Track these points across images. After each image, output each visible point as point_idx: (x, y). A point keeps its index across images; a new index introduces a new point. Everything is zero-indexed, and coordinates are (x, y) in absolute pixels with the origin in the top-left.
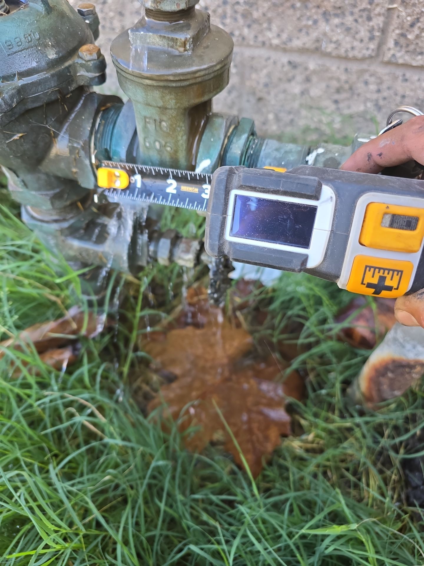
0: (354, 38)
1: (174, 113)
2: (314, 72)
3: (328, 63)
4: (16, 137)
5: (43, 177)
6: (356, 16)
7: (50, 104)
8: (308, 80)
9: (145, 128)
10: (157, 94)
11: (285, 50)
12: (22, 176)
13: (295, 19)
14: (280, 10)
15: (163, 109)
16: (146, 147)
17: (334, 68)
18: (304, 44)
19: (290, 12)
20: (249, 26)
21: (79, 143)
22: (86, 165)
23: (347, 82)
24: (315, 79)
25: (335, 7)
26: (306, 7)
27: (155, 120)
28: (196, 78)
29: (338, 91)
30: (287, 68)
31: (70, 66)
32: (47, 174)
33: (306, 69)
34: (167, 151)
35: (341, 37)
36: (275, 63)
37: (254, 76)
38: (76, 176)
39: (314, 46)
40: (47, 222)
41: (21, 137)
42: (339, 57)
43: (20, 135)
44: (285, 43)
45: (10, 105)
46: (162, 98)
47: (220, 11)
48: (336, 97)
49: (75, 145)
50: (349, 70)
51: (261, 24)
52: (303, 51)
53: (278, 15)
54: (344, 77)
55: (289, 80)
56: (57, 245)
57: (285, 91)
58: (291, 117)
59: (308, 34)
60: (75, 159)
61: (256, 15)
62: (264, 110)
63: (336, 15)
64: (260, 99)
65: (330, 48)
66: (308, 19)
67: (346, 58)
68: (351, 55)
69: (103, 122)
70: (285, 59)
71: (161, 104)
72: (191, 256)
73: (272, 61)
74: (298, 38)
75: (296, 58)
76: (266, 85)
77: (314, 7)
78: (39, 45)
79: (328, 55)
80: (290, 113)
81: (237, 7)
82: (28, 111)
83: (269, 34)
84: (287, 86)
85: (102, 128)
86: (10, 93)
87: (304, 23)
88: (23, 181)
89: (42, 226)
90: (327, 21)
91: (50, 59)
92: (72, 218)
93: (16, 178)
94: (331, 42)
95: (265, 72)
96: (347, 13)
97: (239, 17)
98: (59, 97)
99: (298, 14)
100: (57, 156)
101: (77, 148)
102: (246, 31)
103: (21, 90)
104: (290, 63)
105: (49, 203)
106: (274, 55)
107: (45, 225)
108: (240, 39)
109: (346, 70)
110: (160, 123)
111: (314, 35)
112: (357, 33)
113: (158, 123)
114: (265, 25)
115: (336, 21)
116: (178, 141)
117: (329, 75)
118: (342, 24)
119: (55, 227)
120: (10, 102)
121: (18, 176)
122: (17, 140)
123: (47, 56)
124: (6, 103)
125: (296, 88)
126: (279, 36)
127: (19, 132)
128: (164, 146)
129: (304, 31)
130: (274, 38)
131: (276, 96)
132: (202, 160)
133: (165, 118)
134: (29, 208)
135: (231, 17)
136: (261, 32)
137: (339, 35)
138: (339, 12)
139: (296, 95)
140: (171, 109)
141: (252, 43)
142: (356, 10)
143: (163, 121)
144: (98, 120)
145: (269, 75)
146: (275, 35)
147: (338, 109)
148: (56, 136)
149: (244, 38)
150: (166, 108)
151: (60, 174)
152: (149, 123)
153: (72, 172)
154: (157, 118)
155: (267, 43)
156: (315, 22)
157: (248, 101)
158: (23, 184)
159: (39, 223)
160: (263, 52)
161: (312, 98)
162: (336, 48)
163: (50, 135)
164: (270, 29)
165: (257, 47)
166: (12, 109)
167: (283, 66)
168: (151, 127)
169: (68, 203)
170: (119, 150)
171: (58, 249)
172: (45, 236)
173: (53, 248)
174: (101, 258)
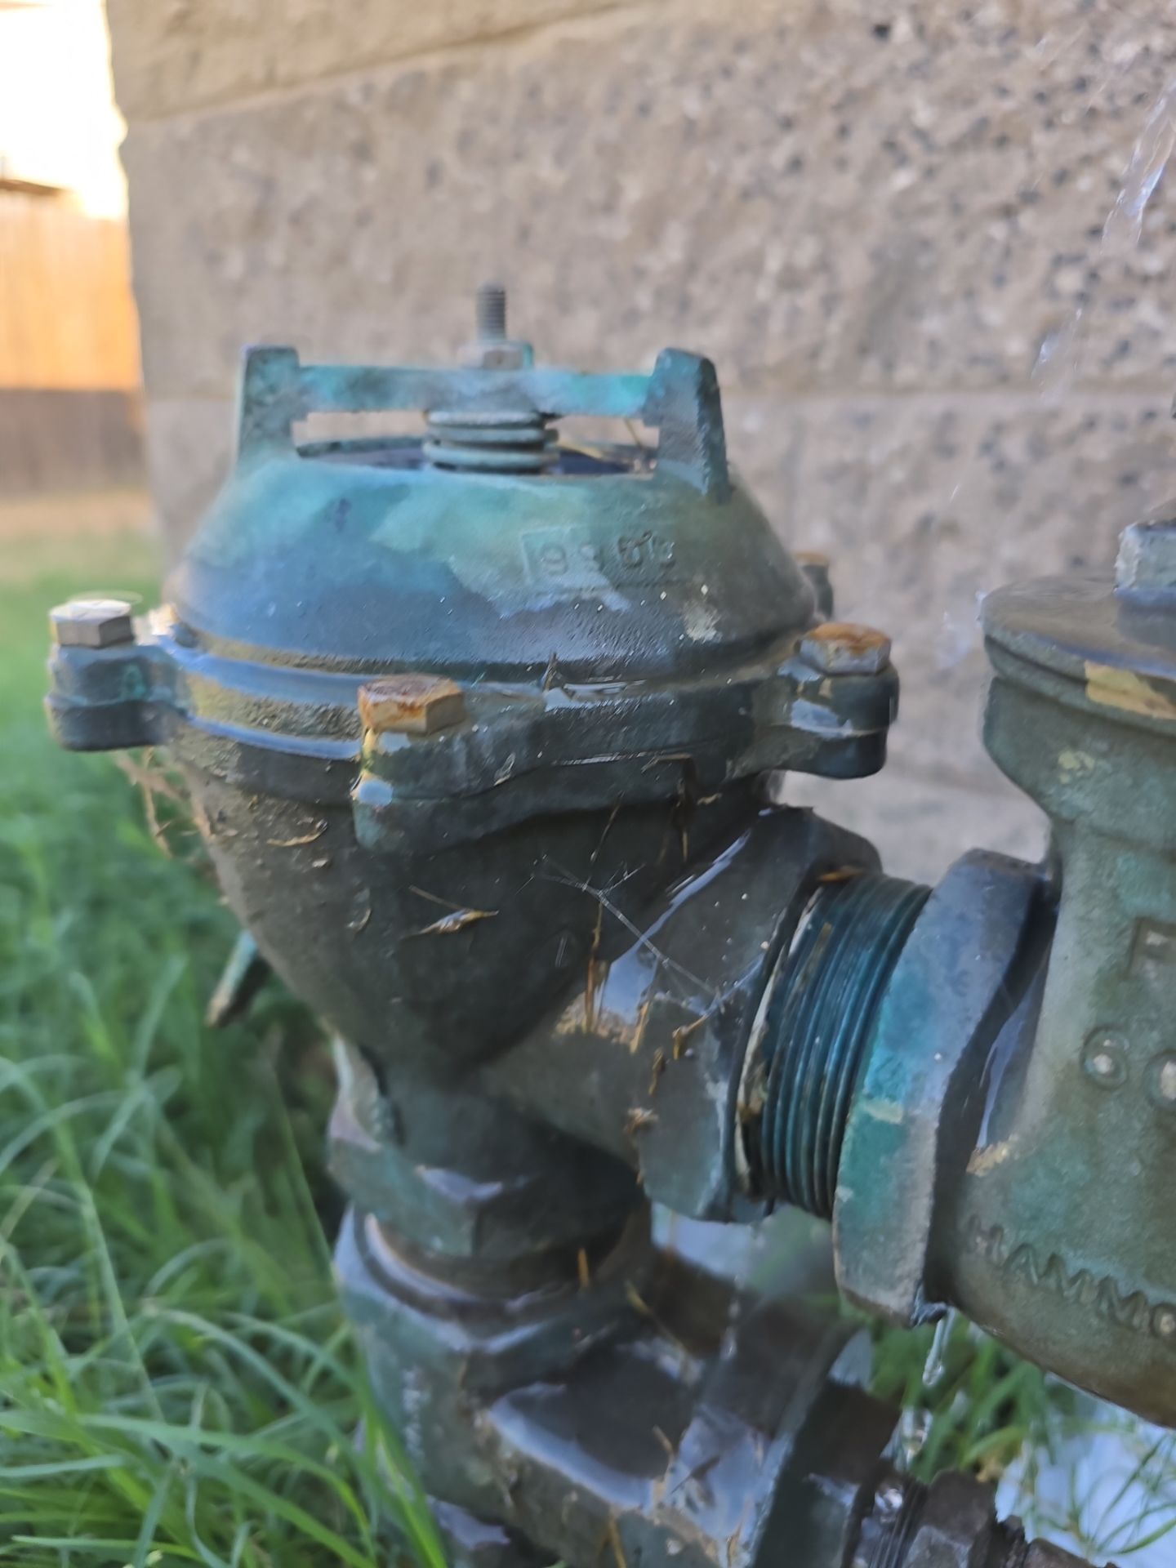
4: (445, 923)
5: (482, 1114)
7: (636, 810)
12: (399, 1090)
16: (1087, 1078)
21: (705, 998)
22: (711, 1105)
31: (754, 685)
38: (636, 1143)
40: (425, 1306)
41: (468, 926)
43: (470, 915)
45: (487, 774)
49: (690, 1003)
56: (428, 1416)
60: (663, 1068)
69: (828, 928)
78: (667, 584)
85: (817, 953)
86: (504, 725)
88: (396, 1113)
89: (396, 1318)
91: (691, 639)
92: (530, 1314)
93: (374, 1095)
98: (681, 791)
100: (584, 1039)
101: (689, 1017)
103: (546, 730)
105: (467, 1227)
107: (413, 1316)
119: (453, 1336)
120: (489, 759)
121: (383, 1089)
122: (446, 934)
123: (682, 628)
124: (473, 759)
127: (466, 903)
134: (372, 1225)
144: (805, 921)
148: (611, 951)
151: (561, 1119)
153: (626, 1119)
158: (390, 1122)
159: (391, 1303)
166: (488, 793)
168: (1164, 976)
169: (541, 1246)
170: (911, 1065)
171: (425, 1433)
172: (393, 1360)
173: (406, 1419)
174: (607, 1544)
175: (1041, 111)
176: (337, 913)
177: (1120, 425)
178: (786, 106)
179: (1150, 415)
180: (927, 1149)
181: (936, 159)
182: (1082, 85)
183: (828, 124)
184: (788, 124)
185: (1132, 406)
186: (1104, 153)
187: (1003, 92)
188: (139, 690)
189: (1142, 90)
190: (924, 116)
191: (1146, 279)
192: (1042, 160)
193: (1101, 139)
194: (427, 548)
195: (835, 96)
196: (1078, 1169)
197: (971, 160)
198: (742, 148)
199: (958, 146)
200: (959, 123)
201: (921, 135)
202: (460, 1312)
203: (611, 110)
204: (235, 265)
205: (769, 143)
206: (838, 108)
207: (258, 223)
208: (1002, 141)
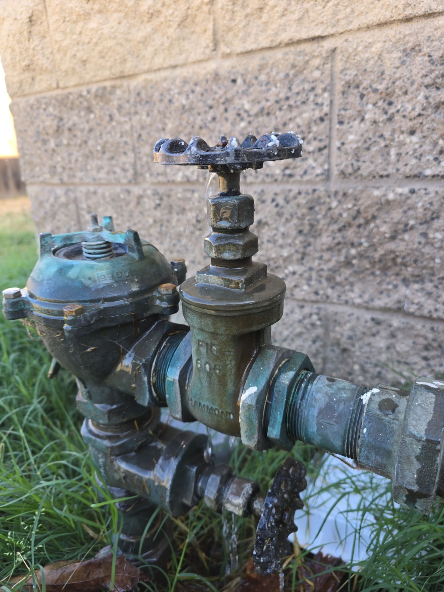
0: (436, 301)
1: (223, 339)
2: (399, 329)
3: (412, 322)
4: (89, 350)
5: (107, 390)
6: (436, 283)
7: (124, 325)
8: (393, 336)
9: (198, 350)
10: (209, 321)
11: (367, 309)
12: (89, 386)
13: (375, 283)
14: (361, 276)
15: (214, 335)
16: (198, 368)
17: (419, 327)
18: (386, 304)
19: (371, 278)
20: (333, 288)
21: (141, 361)
22: (144, 382)
23: (434, 340)
24: (400, 335)
25: (413, 276)
26: (386, 275)
27: (207, 344)
28: (244, 310)
29: (427, 348)
30: (370, 324)
31: (148, 298)
32: (112, 389)
33: (390, 326)
34: (216, 373)
35: (423, 300)
36: (358, 318)
37: (338, 329)
38: (134, 392)
39: (396, 306)
40: (101, 438)
41: (93, 350)
42: (423, 317)
43: (93, 348)
44: (366, 302)
45: (89, 322)
46: (214, 324)
47: (306, 275)
48: (425, 354)
49: (138, 362)
50: (435, 329)
51: (343, 287)
52: (385, 310)
53: (360, 280)
54: (430, 336)
55: (374, 335)
56: (105, 465)
57: (369, 344)
58: (378, 369)
59: (389, 296)
60: (136, 375)
61: (338, 279)
62: (350, 360)
63: (416, 282)
64: (345, 350)
65: (413, 309)
66: (389, 283)
67: (430, 318)
68: (435, 315)
69: (169, 344)
70: (368, 316)
71: (212, 330)
72: (240, 501)
73: (355, 316)
74: (379, 299)
75: (379, 316)
76: (350, 338)
77: (393, 275)
78: (127, 280)
79: (412, 315)
80: (376, 365)
81: (321, 273)
82: (104, 330)
83: (352, 295)
84: (371, 340)
85: (165, 350)
86: (92, 312)
87: (384, 286)
88: (89, 392)
89: (95, 441)
90: (407, 286)
91: (133, 291)
92: (125, 437)
93: (84, 390)
94: (413, 303)
95: (348, 325)
96: (426, 281)
97: (323, 280)
98: (134, 321)
99: (378, 280)
100: (122, 371)
101: (138, 365)
102: (329, 291)
103: (102, 312)
104: (373, 319)
105: (106, 417)
106: (357, 312)
107: (98, 440)
108: (324, 297)
109: (432, 329)
110: (211, 346)
111: (395, 297)
112: (439, 297)
113: (209, 347)
114: (347, 287)
115: (416, 286)
116: (227, 365)
117: (415, 333)
118: (422, 289)
119: (107, 443)
120: (89, 319)
121: (85, 387)
122: (89, 352)
123: (130, 289)
124: (86, 319)
125: (381, 343)
126: (361, 296)
127: (92, 346)
128: (213, 369)
129: (385, 293)
130: (356, 298)
131: (361, 348)
132: (249, 387)
133: (215, 342)
134: (90, 422)
135: (316, 280)
136: (344, 292)
137: (420, 298)
138: (418, 279)
139: (381, 348)
140: (221, 335)
141: (335, 300)
142: (435, 278)
143: (214, 345)
144: (164, 343)
145: (352, 329)
146: (357, 295)
147: (429, 365)
148: (125, 353)
149: (328, 297)
150: (217, 334)
151: (121, 389)
152: (202, 346)
153: (131, 387)
154: (209, 342)
155: (350, 302)
156: (396, 287)
157: (333, 351)
158: (88, 395)
159: (94, 438)
160: (347, 310)
161: (398, 353)
162: (419, 309)
163: (119, 351)
164: (352, 291)
165: (340, 304)
166: (89, 325)
167: (366, 322)
168: (203, 350)
169: (125, 420)
170: (174, 370)
171: (105, 469)
172: (96, 452)
173: (100, 467)
174: (144, 486)
175: (278, 106)
176: (67, 349)
177: (307, 193)
178: (210, 102)
179: (314, 191)
180: (177, 385)
181: (251, 119)
182: (287, 98)
183: (222, 108)
184: (211, 107)
185: (310, 188)
186: (295, 117)
187: (267, 100)
188: (23, 306)
189: (303, 100)
190: (247, 106)
191: (309, 153)
192: (279, 119)
193: (295, 113)
194: (77, 278)
195: (222, 100)
196: (199, 386)
197: (261, 119)
198: (199, 114)
199: (256, 115)
200: (256, 109)
201: (246, 111)
202: (109, 438)
203: (161, 101)
204: (52, 144)
205: (206, 112)
206: (224, 103)
207: (58, 131)
208: (268, 114)
